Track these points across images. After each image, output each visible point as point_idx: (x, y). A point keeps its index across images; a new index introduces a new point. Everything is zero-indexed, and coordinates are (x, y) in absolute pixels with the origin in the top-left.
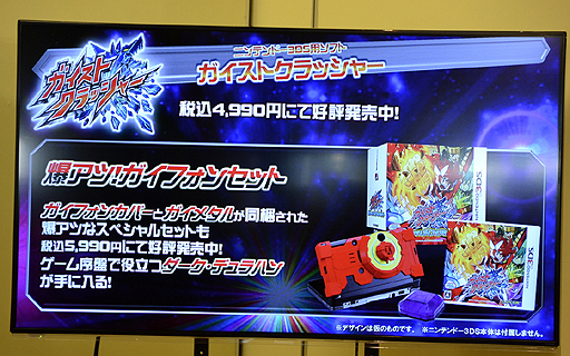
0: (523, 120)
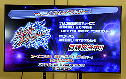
0: (113, 25)
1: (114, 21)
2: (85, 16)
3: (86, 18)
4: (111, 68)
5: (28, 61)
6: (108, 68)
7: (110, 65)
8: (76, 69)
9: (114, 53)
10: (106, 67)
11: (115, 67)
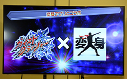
1: (117, 21)
2: (87, 17)
3: (88, 19)
4: (114, 70)
5: (27, 64)
6: (111, 70)
7: (112, 67)
8: (77, 71)
9: (117, 55)
10: (109, 69)
11: (118, 69)
